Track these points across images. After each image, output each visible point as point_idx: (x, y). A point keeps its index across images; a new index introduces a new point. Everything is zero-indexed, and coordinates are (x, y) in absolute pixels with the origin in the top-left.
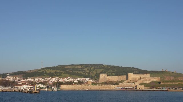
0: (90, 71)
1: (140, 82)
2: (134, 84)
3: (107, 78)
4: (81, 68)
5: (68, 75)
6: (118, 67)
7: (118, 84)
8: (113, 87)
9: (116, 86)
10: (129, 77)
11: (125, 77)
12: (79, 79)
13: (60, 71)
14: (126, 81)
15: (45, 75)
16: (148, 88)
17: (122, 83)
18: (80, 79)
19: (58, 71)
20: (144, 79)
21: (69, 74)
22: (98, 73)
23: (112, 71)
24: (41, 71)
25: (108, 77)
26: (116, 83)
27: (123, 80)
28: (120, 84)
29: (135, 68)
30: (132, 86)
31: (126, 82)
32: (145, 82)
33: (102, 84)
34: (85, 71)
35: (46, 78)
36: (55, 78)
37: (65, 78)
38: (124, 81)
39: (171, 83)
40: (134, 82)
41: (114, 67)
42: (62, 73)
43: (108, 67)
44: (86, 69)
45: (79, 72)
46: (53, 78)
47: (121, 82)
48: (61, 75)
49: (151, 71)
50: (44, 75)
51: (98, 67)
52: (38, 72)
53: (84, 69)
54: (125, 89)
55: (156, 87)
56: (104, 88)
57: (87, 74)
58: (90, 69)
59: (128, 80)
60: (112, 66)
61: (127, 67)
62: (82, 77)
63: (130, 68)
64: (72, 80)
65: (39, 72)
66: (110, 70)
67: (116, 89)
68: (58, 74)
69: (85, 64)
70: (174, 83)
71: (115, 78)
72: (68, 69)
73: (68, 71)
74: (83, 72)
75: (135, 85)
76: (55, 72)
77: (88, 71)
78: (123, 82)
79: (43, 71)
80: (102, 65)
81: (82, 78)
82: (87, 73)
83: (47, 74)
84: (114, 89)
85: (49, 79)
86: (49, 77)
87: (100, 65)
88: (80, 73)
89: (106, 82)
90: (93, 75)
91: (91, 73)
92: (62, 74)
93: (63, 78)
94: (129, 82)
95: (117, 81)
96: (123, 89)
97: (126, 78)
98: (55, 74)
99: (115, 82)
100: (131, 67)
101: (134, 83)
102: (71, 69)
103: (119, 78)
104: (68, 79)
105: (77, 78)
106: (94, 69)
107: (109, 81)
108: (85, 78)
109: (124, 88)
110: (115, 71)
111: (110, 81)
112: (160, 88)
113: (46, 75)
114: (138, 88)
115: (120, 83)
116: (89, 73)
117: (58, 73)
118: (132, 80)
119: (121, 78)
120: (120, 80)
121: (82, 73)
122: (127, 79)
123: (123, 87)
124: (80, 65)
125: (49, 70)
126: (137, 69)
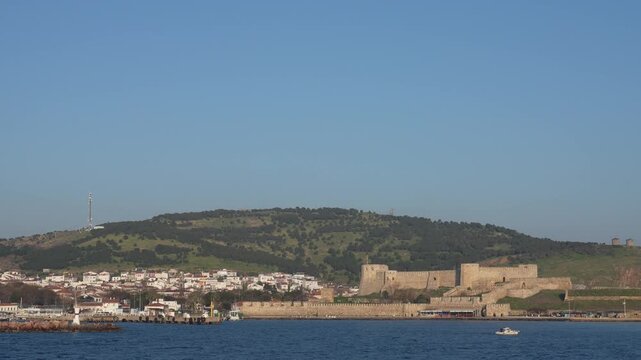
0: (302, 239)
1: (501, 292)
2: (481, 300)
3: (390, 278)
4: (262, 229)
5: (212, 260)
6: (424, 222)
7: (428, 301)
8: (412, 309)
9: (421, 307)
10: (466, 277)
11: (451, 274)
12: (264, 278)
13: (181, 245)
14: (453, 292)
15: (118, 259)
16: (522, 312)
17: (441, 295)
18: (269, 278)
19: (167, 243)
20: (513, 285)
21: (218, 256)
22: (338, 252)
23: (397, 242)
24: (93, 242)
25: (393, 275)
26: (422, 298)
27: (445, 285)
28: (435, 301)
29: (498, 229)
30: (471, 308)
31: (456, 294)
32: (517, 294)
33: (371, 298)
34: (280, 240)
35: (124, 271)
36: (165, 275)
37: (208, 274)
38: (447, 289)
39: (598, 298)
40: (480, 295)
41: (407, 221)
42: (187, 250)
43: (380, 222)
44: (284, 231)
45: (256, 247)
46: (157, 275)
47: (440, 293)
48: (187, 262)
49: (567, 243)
50: (115, 261)
51: (338, 221)
52: (83, 249)
53: (276, 234)
54: (449, 316)
55: (545, 310)
56: (384, 313)
57: (290, 256)
58: (300, 233)
59: (462, 288)
60: (399, 218)
61: (464, 225)
62: (273, 271)
63: (478, 226)
64: (238, 280)
65: (85, 244)
66: (391, 237)
67: (422, 316)
68: (173, 256)
69: (277, 210)
70: (607, 298)
71: (416, 280)
72: (206, 232)
73: (210, 241)
74: (272, 247)
75: (481, 304)
76: (160, 249)
77: (294, 243)
78: (445, 294)
79: (103, 240)
80: (353, 211)
81: (277, 275)
82: (290, 249)
83: (123, 255)
84: (416, 314)
85: (140, 277)
86: (139, 271)
87: (344, 212)
88: (260, 249)
89: (386, 293)
90: (317, 261)
91: (306, 248)
92: (191, 258)
93: (197, 274)
94: (463, 295)
95: (425, 289)
96: (444, 316)
97: (454, 279)
98: (161, 257)
99: (417, 294)
100: (484, 224)
101: (479, 298)
102: (220, 231)
103: (431, 278)
104: (221, 279)
105: (257, 275)
106: (321, 231)
107: (396, 290)
108: (287, 275)
109: (448, 313)
110: (411, 242)
111: (401, 290)
112: (555, 314)
113: (122, 261)
114: (490, 313)
115: (434, 296)
116: (300, 251)
117: (170, 250)
118: (476, 288)
119: (438, 279)
120: (436, 285)
121: (267, 249)
122: (458, 283)
123: (445, 310)
124: (257, 214)
125: (126, 238)
126: (509, 232)
